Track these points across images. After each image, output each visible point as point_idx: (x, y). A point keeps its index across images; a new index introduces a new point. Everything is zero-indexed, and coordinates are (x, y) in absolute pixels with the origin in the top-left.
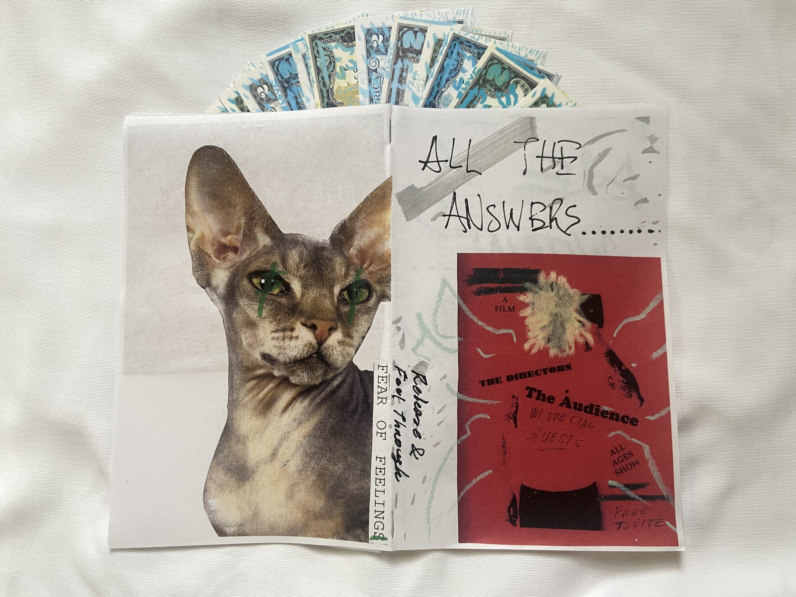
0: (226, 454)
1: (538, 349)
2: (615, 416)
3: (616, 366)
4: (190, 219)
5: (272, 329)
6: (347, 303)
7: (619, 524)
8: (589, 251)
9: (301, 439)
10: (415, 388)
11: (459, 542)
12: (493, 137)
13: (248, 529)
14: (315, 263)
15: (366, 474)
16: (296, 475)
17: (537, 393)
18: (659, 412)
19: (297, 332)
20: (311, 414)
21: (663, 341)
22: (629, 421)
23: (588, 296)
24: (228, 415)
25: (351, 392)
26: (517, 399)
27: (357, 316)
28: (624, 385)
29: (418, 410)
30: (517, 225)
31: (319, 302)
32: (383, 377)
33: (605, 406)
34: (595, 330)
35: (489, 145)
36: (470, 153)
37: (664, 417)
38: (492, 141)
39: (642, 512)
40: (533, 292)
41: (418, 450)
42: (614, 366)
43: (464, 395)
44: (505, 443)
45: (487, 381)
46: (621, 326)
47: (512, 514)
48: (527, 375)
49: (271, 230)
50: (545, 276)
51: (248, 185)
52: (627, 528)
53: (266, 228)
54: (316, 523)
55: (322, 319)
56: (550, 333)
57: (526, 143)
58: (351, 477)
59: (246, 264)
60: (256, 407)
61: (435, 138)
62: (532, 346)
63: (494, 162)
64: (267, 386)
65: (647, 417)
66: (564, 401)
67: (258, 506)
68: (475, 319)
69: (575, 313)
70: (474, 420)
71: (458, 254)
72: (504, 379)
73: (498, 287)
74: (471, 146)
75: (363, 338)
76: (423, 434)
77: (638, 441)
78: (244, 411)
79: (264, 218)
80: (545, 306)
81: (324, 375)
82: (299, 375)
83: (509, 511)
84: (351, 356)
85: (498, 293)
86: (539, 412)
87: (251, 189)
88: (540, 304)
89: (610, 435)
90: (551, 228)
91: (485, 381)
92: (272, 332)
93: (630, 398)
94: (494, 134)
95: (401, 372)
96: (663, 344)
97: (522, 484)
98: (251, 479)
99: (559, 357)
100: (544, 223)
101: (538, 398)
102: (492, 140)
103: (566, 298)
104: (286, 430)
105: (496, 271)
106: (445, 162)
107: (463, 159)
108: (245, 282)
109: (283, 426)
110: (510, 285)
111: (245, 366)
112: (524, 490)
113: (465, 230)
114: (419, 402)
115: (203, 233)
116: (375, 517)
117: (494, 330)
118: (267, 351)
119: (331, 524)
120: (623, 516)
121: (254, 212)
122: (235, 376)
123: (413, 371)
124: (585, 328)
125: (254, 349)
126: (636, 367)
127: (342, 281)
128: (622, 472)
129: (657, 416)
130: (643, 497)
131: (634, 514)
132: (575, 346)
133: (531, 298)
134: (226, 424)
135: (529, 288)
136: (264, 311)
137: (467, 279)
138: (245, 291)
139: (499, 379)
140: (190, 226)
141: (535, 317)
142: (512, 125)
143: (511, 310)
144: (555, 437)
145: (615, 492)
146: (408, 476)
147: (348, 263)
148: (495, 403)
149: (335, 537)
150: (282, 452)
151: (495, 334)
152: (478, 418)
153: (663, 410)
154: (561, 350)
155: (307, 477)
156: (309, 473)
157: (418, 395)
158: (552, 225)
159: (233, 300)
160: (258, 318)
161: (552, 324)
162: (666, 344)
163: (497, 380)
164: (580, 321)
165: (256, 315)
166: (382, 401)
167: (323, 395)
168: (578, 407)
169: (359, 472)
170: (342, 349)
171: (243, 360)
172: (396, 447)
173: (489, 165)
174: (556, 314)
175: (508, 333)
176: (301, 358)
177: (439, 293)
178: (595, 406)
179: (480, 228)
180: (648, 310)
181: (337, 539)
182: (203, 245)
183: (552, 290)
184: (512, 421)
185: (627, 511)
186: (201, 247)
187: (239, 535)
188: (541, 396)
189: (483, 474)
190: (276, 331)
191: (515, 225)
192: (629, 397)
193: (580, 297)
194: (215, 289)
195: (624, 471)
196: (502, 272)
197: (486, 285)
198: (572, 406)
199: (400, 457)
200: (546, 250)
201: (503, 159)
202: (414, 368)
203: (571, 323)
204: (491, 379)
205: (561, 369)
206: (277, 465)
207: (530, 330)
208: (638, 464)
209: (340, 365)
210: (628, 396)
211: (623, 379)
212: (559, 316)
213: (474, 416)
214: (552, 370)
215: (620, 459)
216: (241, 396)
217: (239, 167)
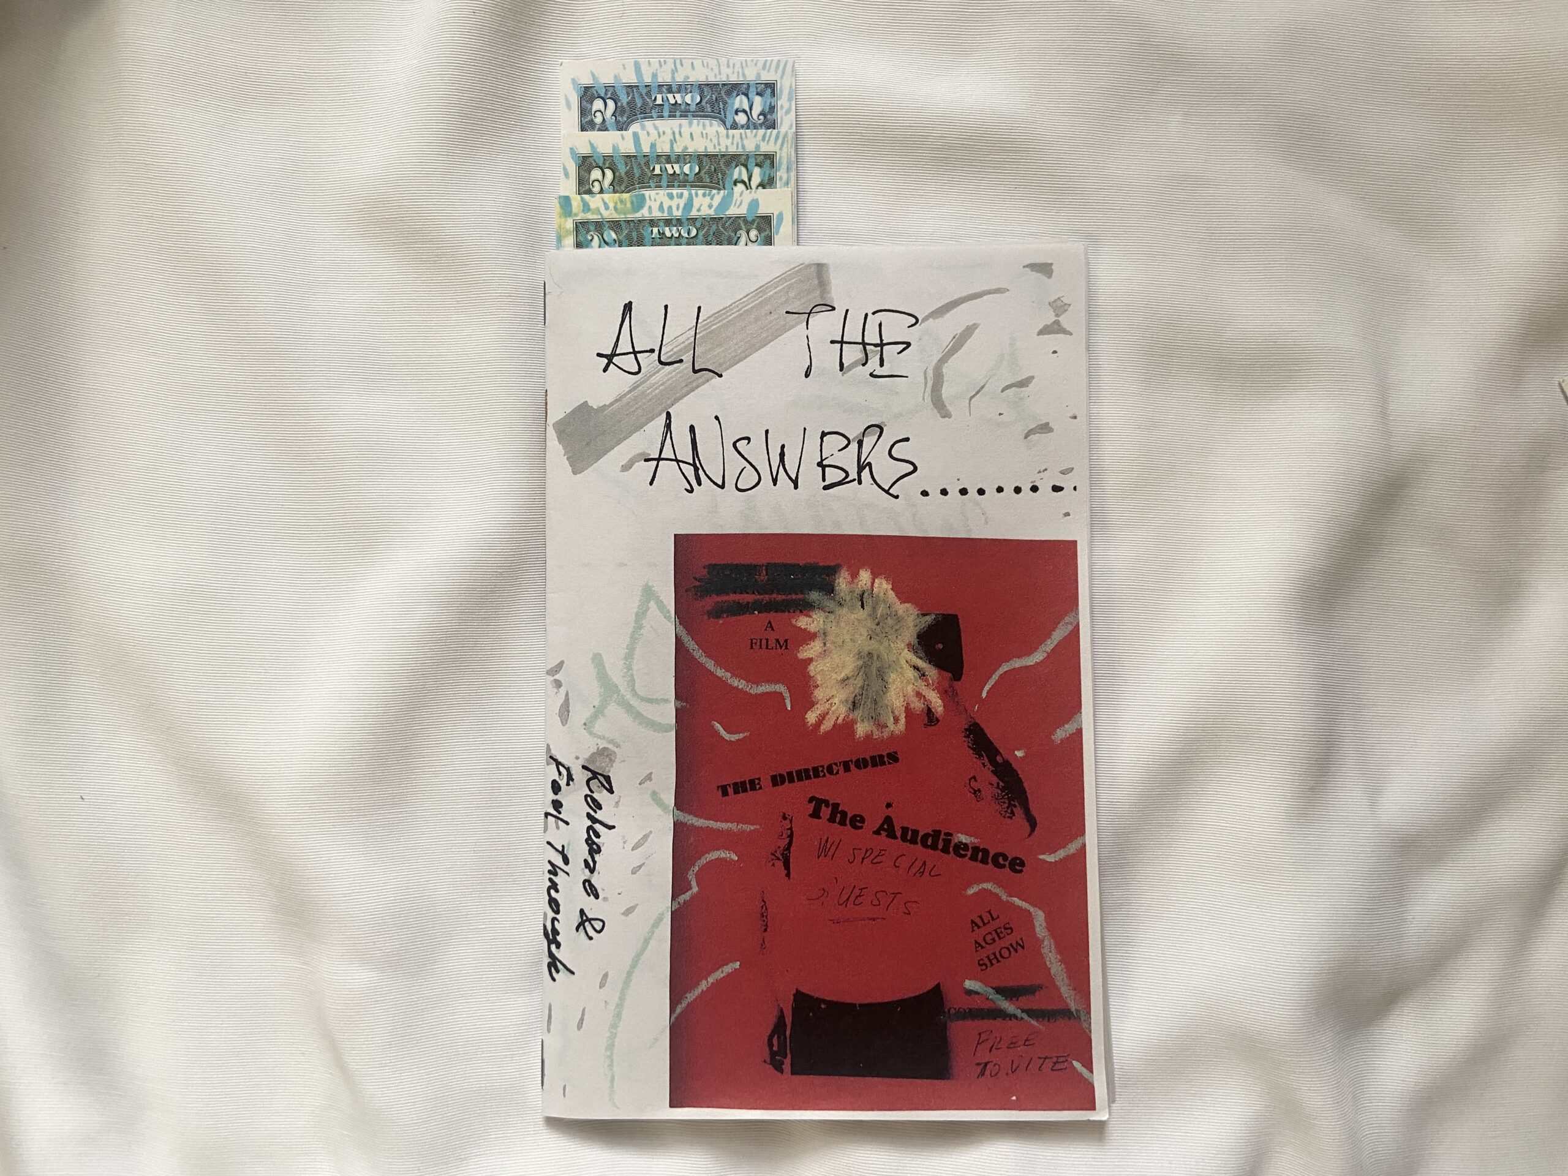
1: (833, 723)
2: (980, 853)
3: (984, 755)
7: (982, 1066)
8: (935, 529)
10: (589, 799)
11: (671, 1106)
12: (744, 302)
17: (830, 808)
18: (1064, 847)
21: (1076, 707)
22: (1007, 863)
23: (933, 617)
26: (791, 821)
28: (999, 792)
29: (594, 843)
30: (794, 478)
33: (962, 834)
34: (946, 684)
35: (737, 316)
36: (699, 333)
37: (1073, 855)
38: (743, 310)
39: (1027, 1043)
40: (825, 612)
41: (593, 922)
42: (980, 756)
43: (686, 812)
44: (766, 909)
45: (732, 786)
46: (995, 677)
47: (775, 1048)
48: (811, 773)
50: (849, 578)
52: (996, 1074)
56: (857, 691)
57: (809, 314)
61: (628, 307)
62: (823, 717)
63: (747, 352)
65: (1041, 857)
66: (882, 825)
68: (710, 664)
69: (906, 650)
70: (705, 862)
71: (675, 535)
72: (766, 782)
73: (756, 601)
74: (700, 321)
76: (603, 890)
77: (1024, 903)
80: (847, 638)
83: (771, 1045)
85: (756, 612)
86: (834, 848)
88: (837, 635)
89: (971, 891)
90: (860, 482)
91: (729, 785)
93: (1011, 818)
94: (747, 295)
95: (561, 768)
96: (1076, 714)
97: (797, 989)
99: (875, 737)
100: (847, 473)
101: (832, 820)
102: (744, 307)
103: (890, 621)
105: (752, 569)
106: (648, 354)
107: (685, 347)
110: (780, 598)
112: (802, 1001)
113: (689, 488)
114: (597, 826)
117: (748, 686)
120: (990, 1051)
123: (584, 767)
124: (927, 680)
126: (1024, 756)
128: (992, 964)
129: (1061, 854)
130: (1030, 1013)
131: (1012, 1046)
132: (906, 717)
133: (821, 622)
135: (818, 602)
137: (695, 587)
139: (757, 781)
141: (828, 659)
142: (782, 279)
143: (781, 647)
144: (863, 895)
145: (977, 1003)
146: (573, 973)
148: (748, 829)
151: (750, 693)
152: (713, 858)
153: (1072, 841)
154: (879, 724)
157: (596, 812)
158: (863, 478)
161: (860, 674)
162: (1081, 713)
163: (753, 785)
164: (916, 668)
168: (910, 836)
172: (551, 914)
173: (737, 358)
174: (869, 653)
175: (775, 692)
177: (637, 615)
178: (943, 833)
179: (720, 483)
180: (1050, 645)
183: (863, 607)
184: (780, 864)
185: (999, 1039)
188: (839, 815)
189: (720, 970)
191: (790, 478)
192: (1009, 817)
193: (918, 621)
195: (994, 962)
196: (764, 572)
197: (733, 597)
198: (899, 834)
199: (558, 934)
200: (851, 527)
201: (765, 345)
202: (588, 760)
203: (900, 670)
204: (741, 782)
205: (877, 761)
207: (817, 686)
208: (1023, 947)
210: (1008, 815)
211: (998, 781)
212: (875, 658)
213: (707, 855)
214: (861, 764)
215: (989, 938)
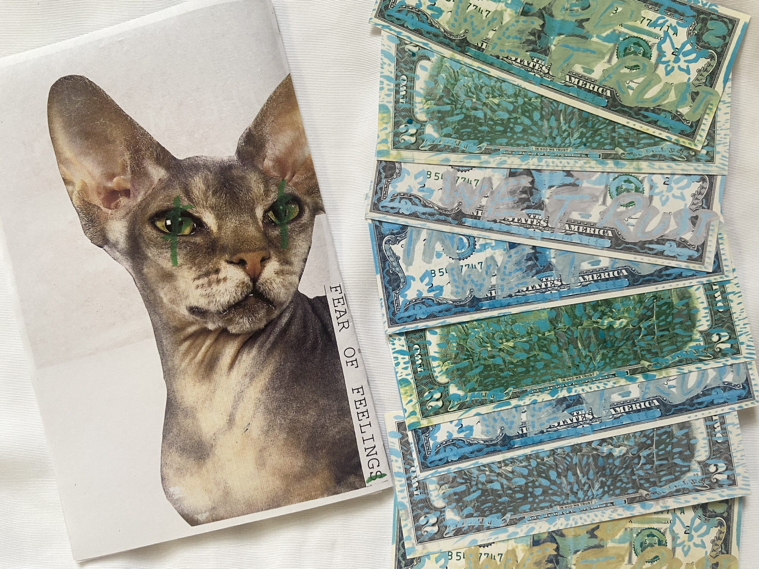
0: (175, 433)
4: (64, 169)
5: (194, 276)
6: (276, 225)
9: (259, 395)
13: (221, 512)
14: (225, 186)
15: (345, 412)
16: (262, 437)
19: (223, 273)
20: (265, 362)
24: (167, 388)
25: (305, 326)
27: (290, 237)
31: (241, 231)
32: (338, 299)
49: (163, 159)
51: (123, 112)
53: (157, 158)
54: (299, 486)
55: (250, 251)
58: (327, 421)
59: (143, 206)
60: (197, 372)
64: (204, 343)
67: (226, 483)
75: (305, 260)
78: (184, 379)
79: (151, 147)
81: (268, 315)
82: (238, 322)
84: (295, 285)
87: (128, 116)
92: (194, 279)
98: (211, 456)
104: (238, 389)
108: (148, 229)
109: (234, 386)
111: (173, 327)
115: (84, 182)
116: (367, 456)
118: (194, 303)
119: (317, 482)
121: (138, 142)
122: (164, 341)
125: (178, 305)
127: (263, 200)
134: (168, 398)
136: (178, 257)
138: (150, 240)
140: (67, 178)
147: (266, 178)
149: (325, 495)
150: (240, 416)
155: (276, 437)
156: (277, 431)
159: (139, 253)
160: (174, 268)
165: (170, 264)
166: (344, 326)
167: (272, 338)
169: (335, 413)
170: (282, 280)
171: (169, 321)
176: (236, 302)
181: (328, 495)
182: (88, 197)
186: (85, 199)
187: (213, 521)
190: (199, 278)
194: (114, 246)
206: (237, 431)
209: (284, 299)
216: (176, 363)
217: (108, 93)
